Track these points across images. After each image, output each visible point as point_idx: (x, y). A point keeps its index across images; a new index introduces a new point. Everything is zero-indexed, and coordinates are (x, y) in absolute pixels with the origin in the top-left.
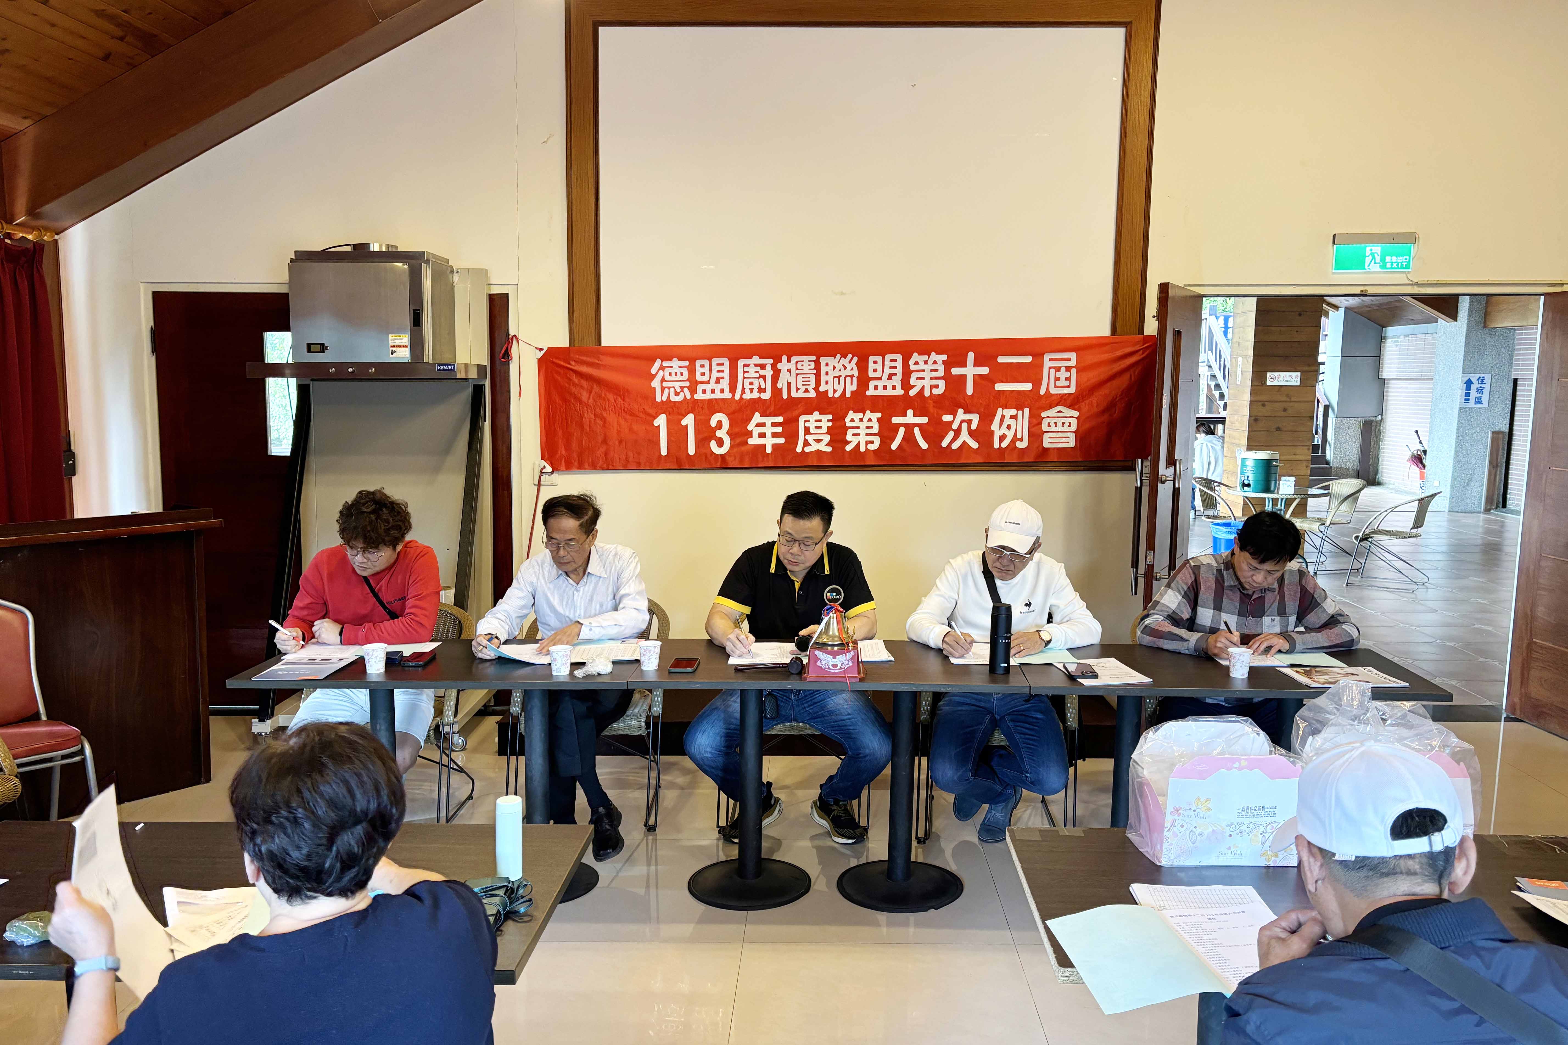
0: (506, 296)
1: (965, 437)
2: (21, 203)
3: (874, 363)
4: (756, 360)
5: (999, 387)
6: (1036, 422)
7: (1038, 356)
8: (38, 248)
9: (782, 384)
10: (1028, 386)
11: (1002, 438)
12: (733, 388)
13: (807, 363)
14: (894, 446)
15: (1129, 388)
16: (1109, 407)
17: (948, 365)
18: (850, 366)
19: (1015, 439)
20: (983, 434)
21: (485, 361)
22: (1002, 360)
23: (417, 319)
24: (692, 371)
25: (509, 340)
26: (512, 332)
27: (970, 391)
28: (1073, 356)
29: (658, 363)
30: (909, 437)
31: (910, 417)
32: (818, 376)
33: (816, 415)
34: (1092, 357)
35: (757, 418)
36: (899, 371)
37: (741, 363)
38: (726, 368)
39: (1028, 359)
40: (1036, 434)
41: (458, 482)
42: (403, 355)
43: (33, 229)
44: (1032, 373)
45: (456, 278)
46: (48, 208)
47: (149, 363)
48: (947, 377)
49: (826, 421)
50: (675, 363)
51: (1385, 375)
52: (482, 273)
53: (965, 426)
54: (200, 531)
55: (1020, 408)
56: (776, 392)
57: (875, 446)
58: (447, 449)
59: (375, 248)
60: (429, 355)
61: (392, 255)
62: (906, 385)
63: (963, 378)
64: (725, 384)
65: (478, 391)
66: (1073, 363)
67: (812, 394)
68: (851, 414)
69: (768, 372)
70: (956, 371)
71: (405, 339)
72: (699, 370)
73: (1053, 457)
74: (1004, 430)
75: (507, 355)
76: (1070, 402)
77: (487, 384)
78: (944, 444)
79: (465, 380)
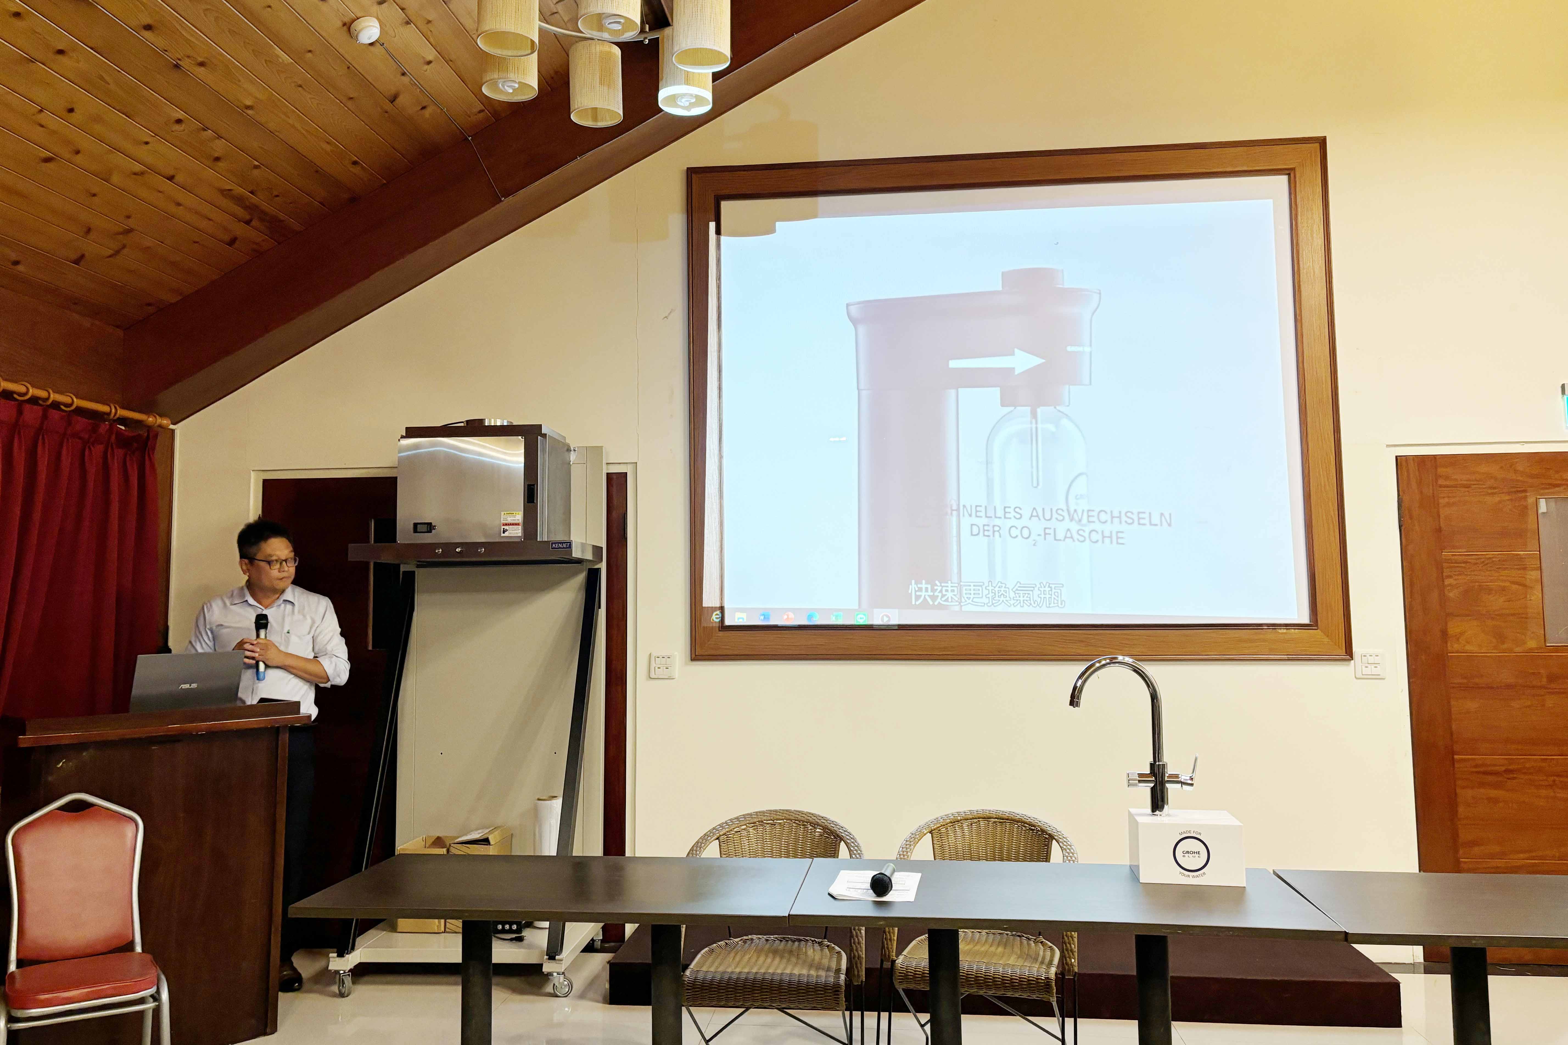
0: (624, 475)
8: (154, 432)
21: (601, 541)
23: (531, 495)
42: (515, 534)
43: (149, 413)
45: (573, 457)
52: (597, 451)
59: (490, 422)
60: (543, 532)
61: (506, 430)
65: (593, 576)
71: (518, 517)
75: (624, 537)
77: (603, 566)
79: (579, 561)
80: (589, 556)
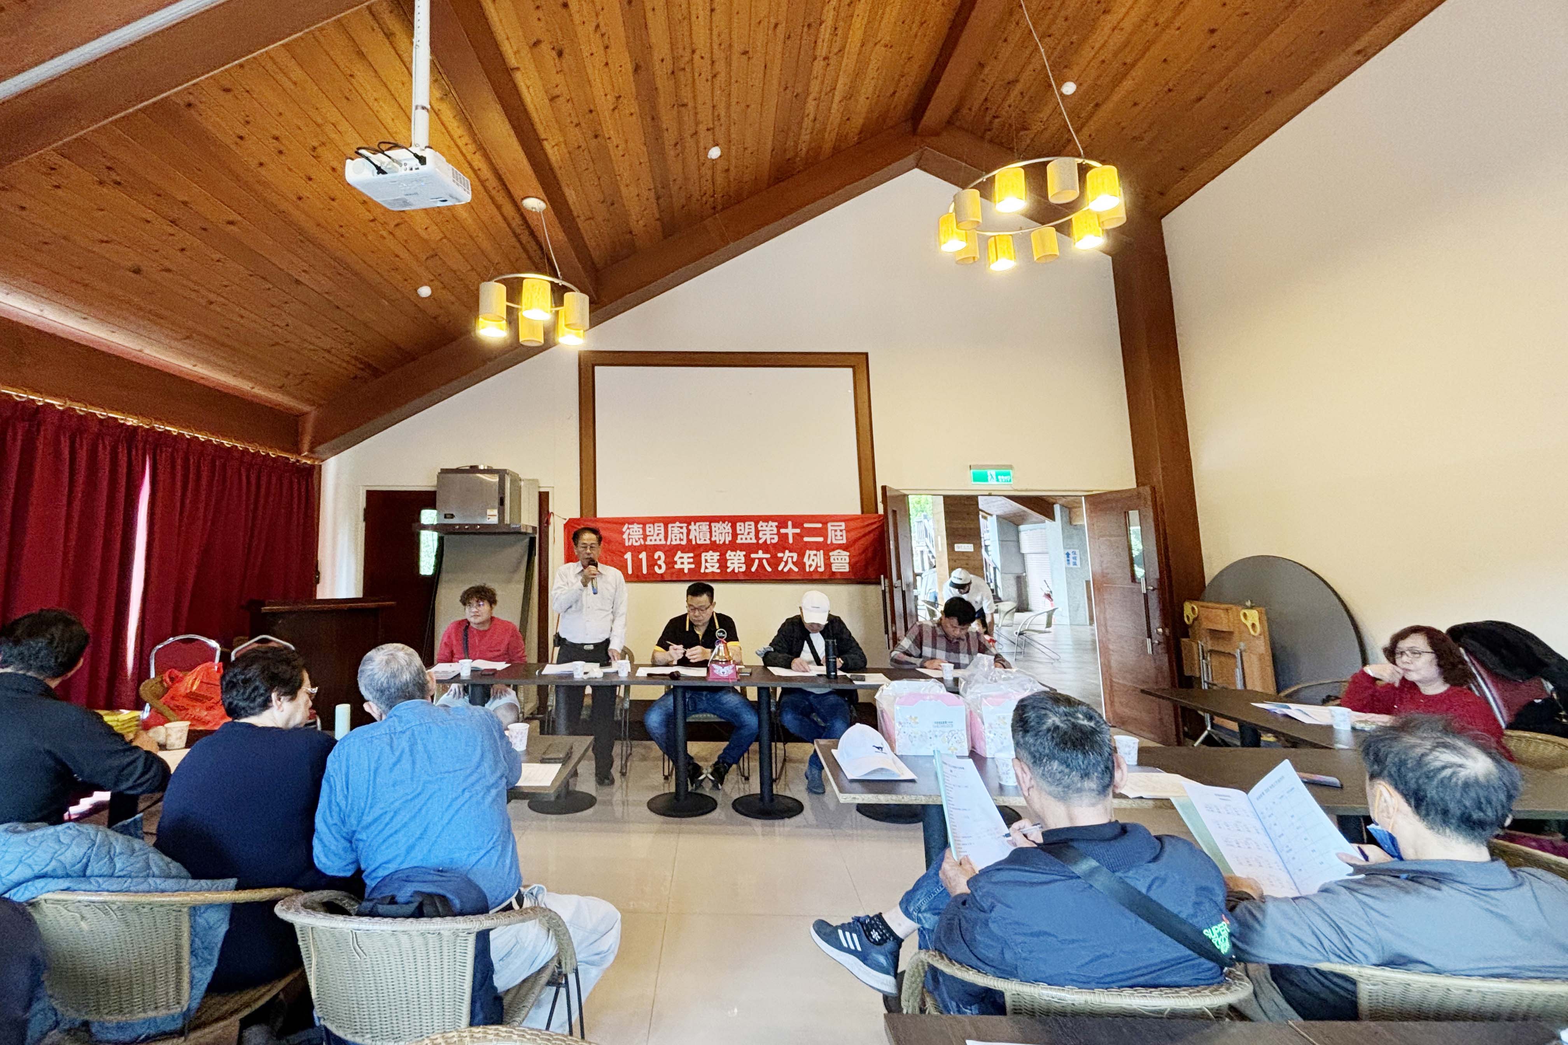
0: (547, 493)
1: (790, 565)
2: (306, 446)
3: (739, 526)
4: (678, 524)
5: (806, 539)
6: (827, 558)
7: (825, 524)
8: (312, 467)
9: (692, 537)
10: (821, 539)
11: (810, 566)
12: (666, 539)
13: (705, 526)
14: (753, 569)
15: (874, 540)
16: (865, 551)
17: (778, 528)
18: (728, 527)
19: (817, 567)
20: (800, 564)
21: (536, 524)
22: (806, 525)
23: (502, 502)
24: (644, 530)
25: (549, 514)
26: (550, 510)
27: (791, 541)
28: (843, 524)
29: (626, 526)
30: (761, 565)
31: (761, 554)
32: (711, 532)
33: (711, 552)
34: (852, 524)
35: (679, 554)
36: (753, 530)
37: (670, 526)
38: (662, 528)
39: (820, 525)
40: (828, 565)
41: (521, 587)
42: (494, 520)
43: (310, 458)
44: (823, 532)
45: (522, 483)
46: (320, 448)
47: (362, 525)
48: (778, 533)
49: (716, 556)
50: (636, 527)
51: (1023, 551)
52: (535, 481)
53: (790, 560)
54: (384, 607)
55: (818, 550)
56: (689, 541)
57: (743, 569)
58: (515, 570)
59: (481, 467)
60: (507, 520)
61: (489, 471)
62: (757, 537)
63: (787, 534)
64: (662, 536)
65: (532, 540)
66: (843, 527)
67: (708, 542)
68: (729, 552)
69: (685, 530)
70: (783, 531)
71: (495, 512)
72: (648, 529)
73: (839, 576)
74: (811, 562)
75: (548, 522)
76: (844, 547)
77: (537, 536)
78: (780, 568)
79: (526, 534)
80: (530, 531)
